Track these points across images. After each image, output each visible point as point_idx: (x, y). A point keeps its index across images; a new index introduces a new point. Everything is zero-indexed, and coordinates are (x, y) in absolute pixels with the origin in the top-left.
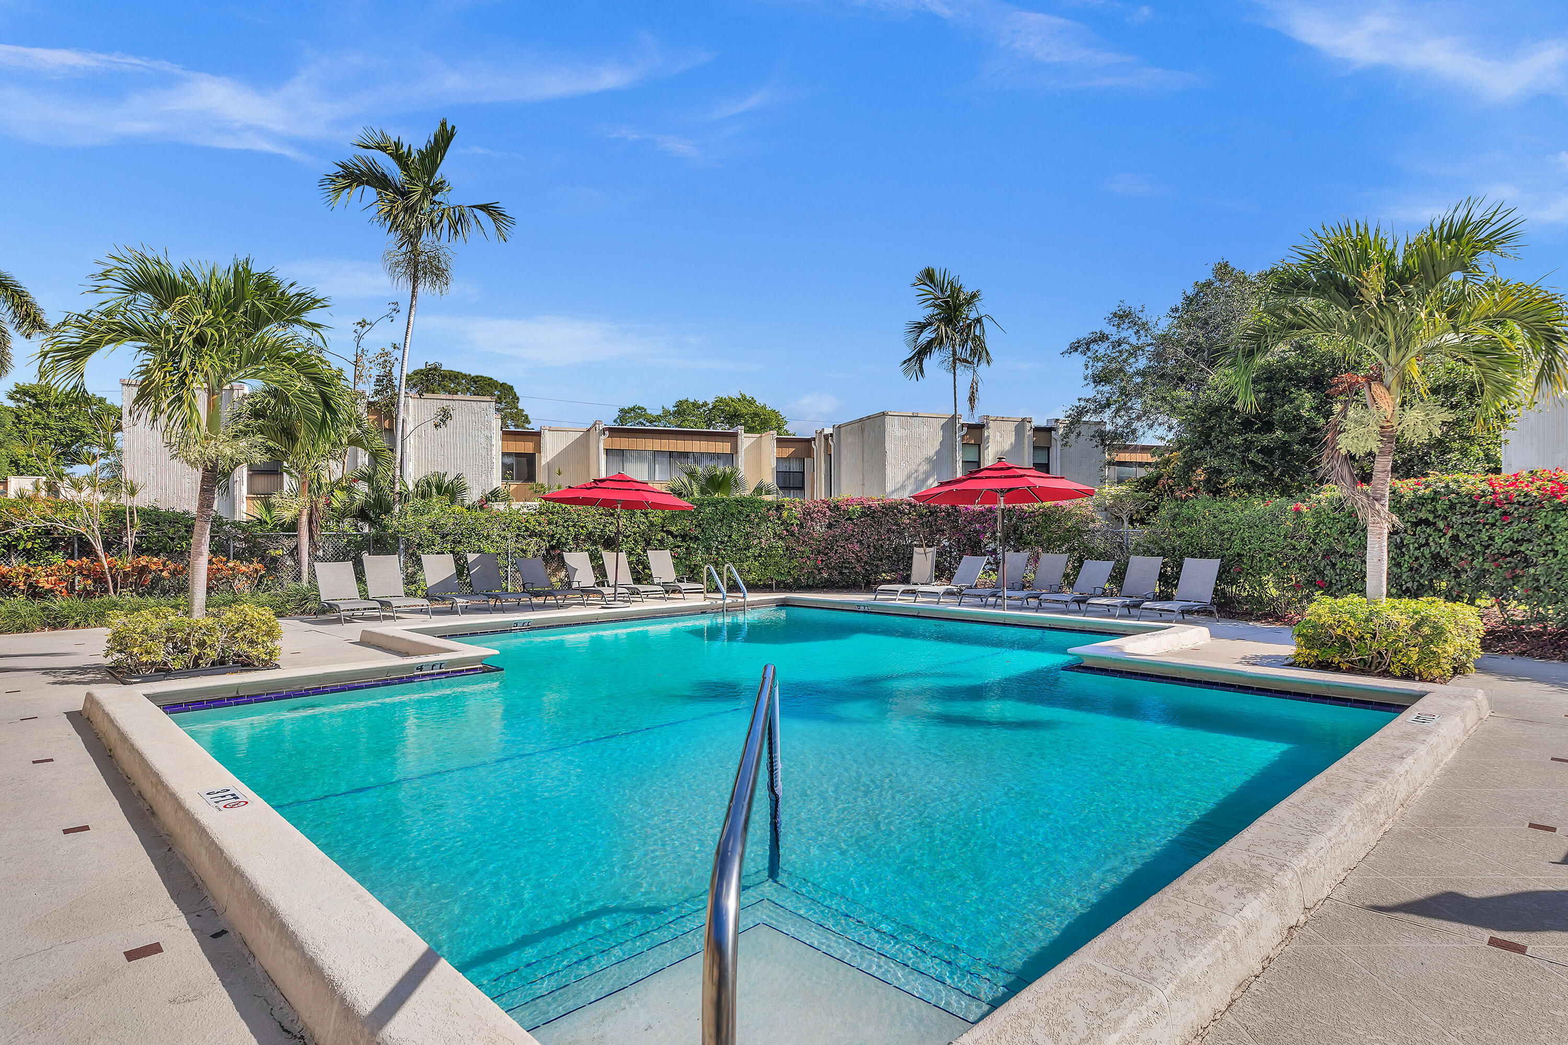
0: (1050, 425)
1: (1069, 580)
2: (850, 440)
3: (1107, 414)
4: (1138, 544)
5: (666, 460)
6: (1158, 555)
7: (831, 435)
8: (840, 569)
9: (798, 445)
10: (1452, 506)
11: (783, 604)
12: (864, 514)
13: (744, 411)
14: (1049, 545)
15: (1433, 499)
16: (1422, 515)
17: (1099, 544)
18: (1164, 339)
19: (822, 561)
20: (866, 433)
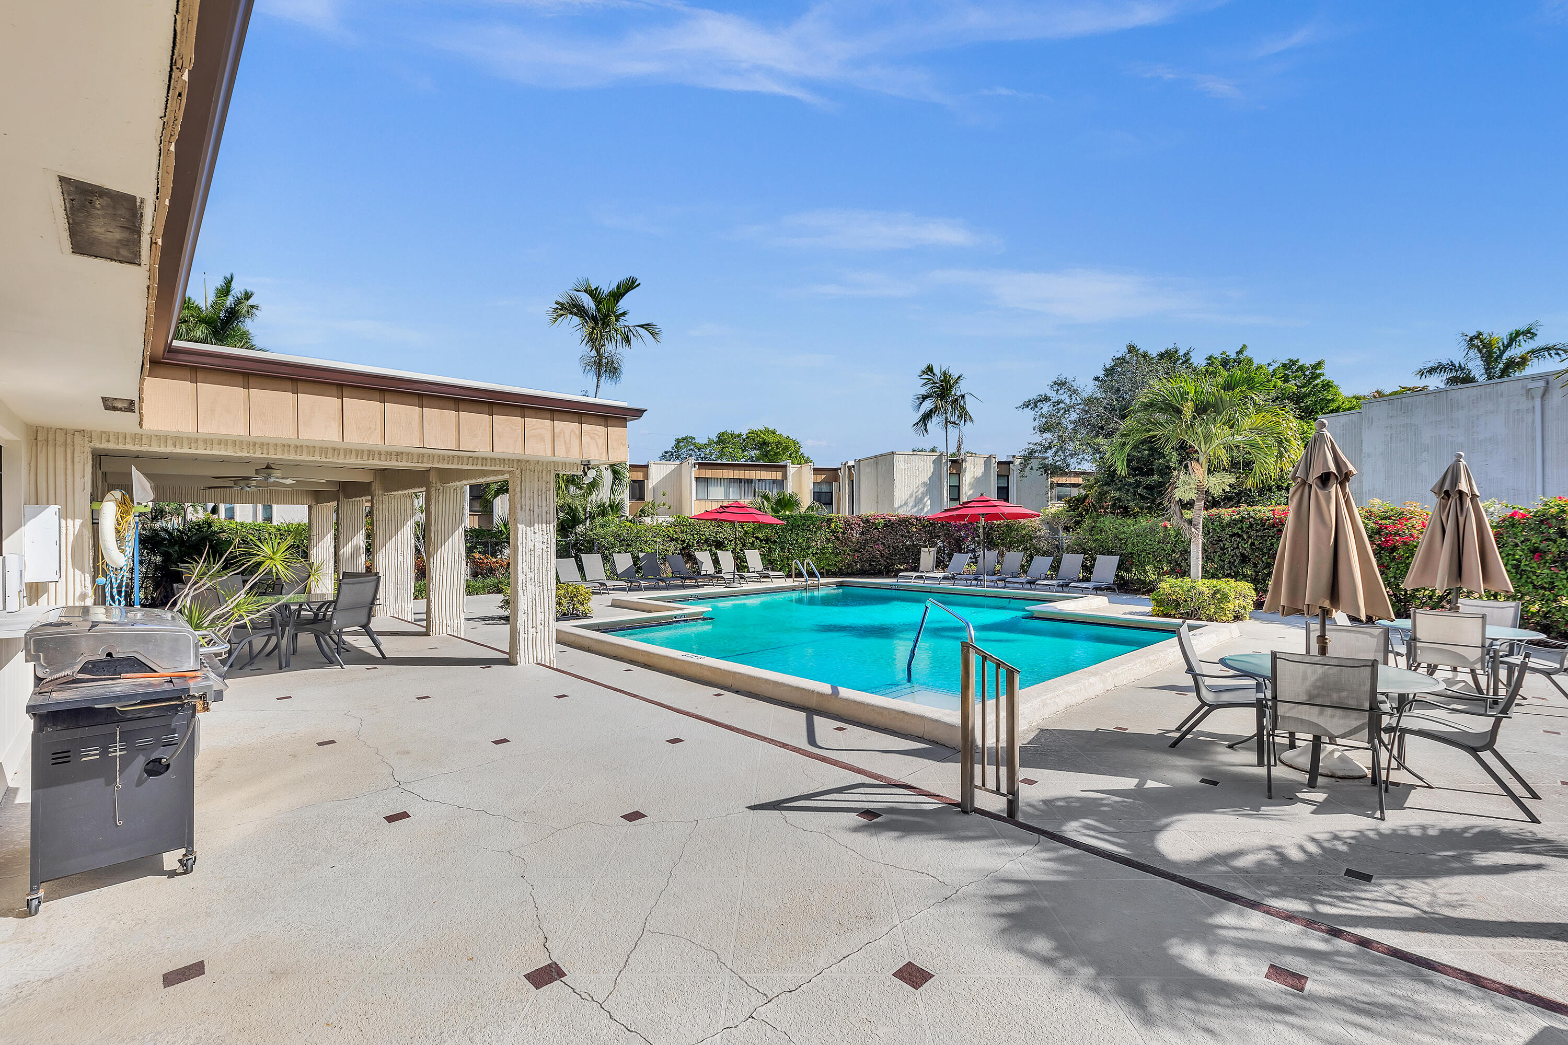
0: (1009, 460)
1: (1024, 569)
2: (868, 470)
3: (1050, 453)
4: (1069, 546)
5: (737, 485)
6: (1081, 553)
7: (853, 466)
8: (870, 561)
9: (828, 473)
10: (1251, 525)
11: (840, 585)
12: (886, 525)
13: (771, 441)
14: (1010, 547)
15: (1241, 521)
16: (1235, 531)
17: (1043, 545)
18: (1090, 401)
19: (858, 556)
20: (879, 466)
